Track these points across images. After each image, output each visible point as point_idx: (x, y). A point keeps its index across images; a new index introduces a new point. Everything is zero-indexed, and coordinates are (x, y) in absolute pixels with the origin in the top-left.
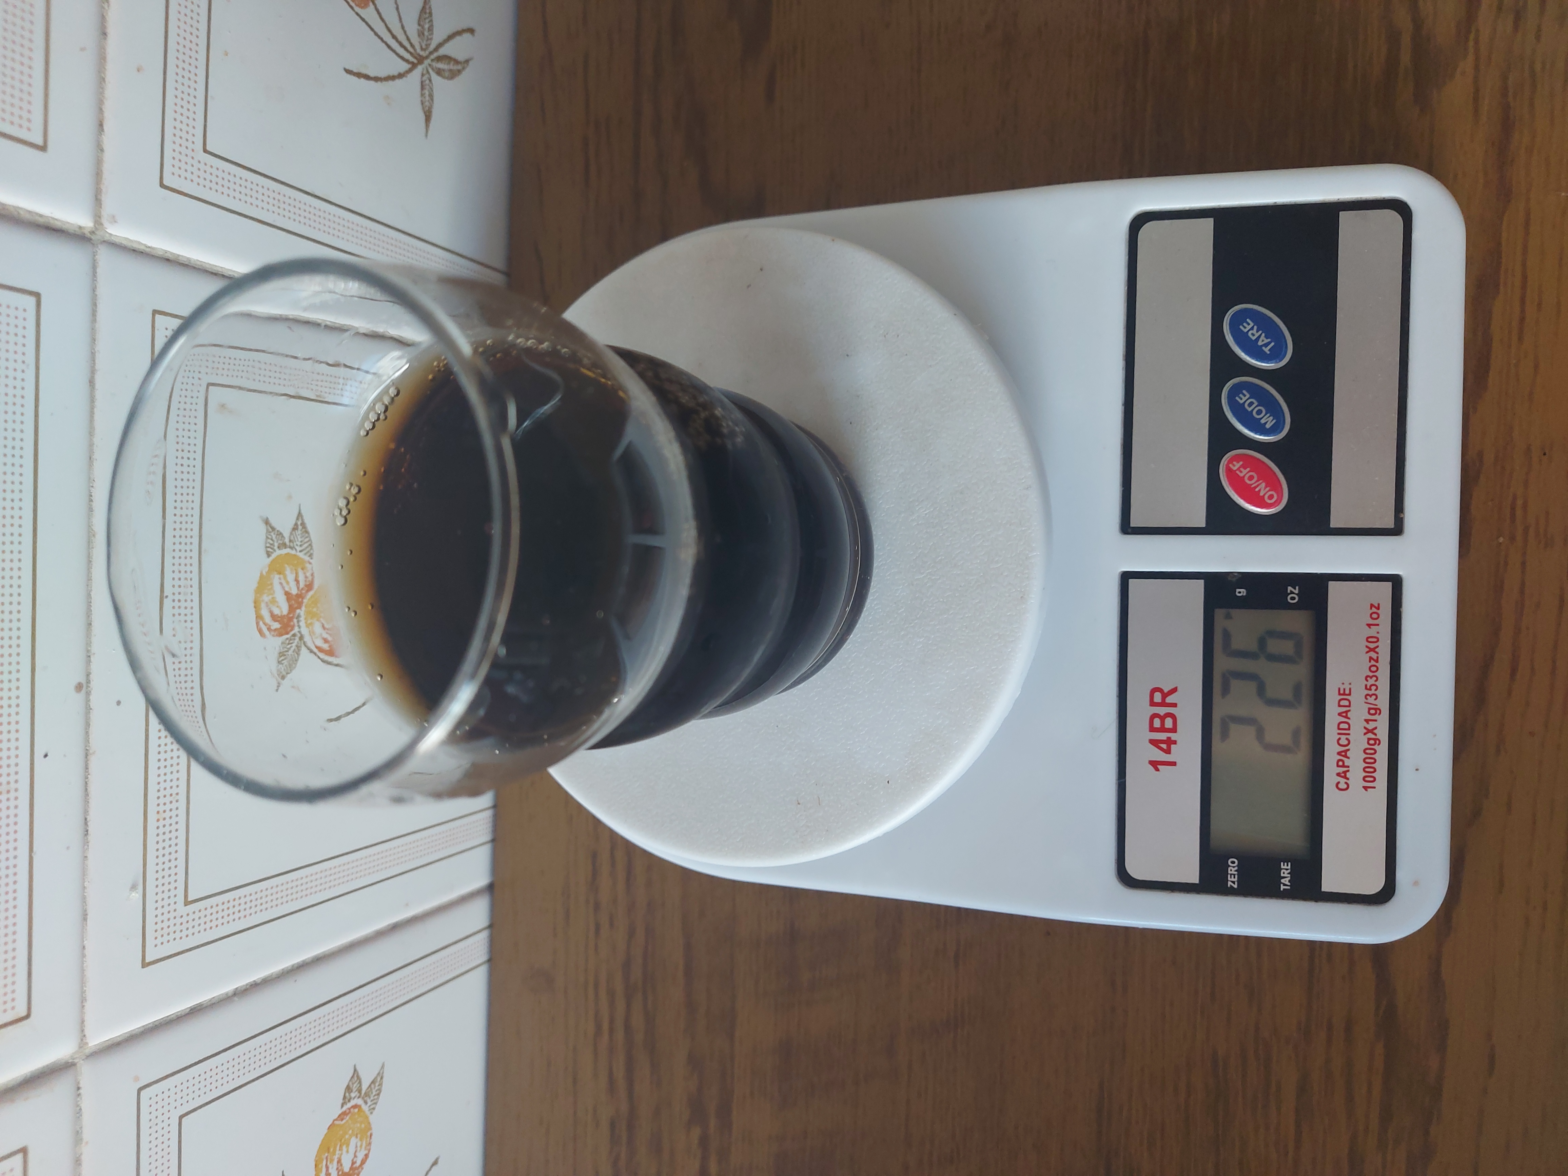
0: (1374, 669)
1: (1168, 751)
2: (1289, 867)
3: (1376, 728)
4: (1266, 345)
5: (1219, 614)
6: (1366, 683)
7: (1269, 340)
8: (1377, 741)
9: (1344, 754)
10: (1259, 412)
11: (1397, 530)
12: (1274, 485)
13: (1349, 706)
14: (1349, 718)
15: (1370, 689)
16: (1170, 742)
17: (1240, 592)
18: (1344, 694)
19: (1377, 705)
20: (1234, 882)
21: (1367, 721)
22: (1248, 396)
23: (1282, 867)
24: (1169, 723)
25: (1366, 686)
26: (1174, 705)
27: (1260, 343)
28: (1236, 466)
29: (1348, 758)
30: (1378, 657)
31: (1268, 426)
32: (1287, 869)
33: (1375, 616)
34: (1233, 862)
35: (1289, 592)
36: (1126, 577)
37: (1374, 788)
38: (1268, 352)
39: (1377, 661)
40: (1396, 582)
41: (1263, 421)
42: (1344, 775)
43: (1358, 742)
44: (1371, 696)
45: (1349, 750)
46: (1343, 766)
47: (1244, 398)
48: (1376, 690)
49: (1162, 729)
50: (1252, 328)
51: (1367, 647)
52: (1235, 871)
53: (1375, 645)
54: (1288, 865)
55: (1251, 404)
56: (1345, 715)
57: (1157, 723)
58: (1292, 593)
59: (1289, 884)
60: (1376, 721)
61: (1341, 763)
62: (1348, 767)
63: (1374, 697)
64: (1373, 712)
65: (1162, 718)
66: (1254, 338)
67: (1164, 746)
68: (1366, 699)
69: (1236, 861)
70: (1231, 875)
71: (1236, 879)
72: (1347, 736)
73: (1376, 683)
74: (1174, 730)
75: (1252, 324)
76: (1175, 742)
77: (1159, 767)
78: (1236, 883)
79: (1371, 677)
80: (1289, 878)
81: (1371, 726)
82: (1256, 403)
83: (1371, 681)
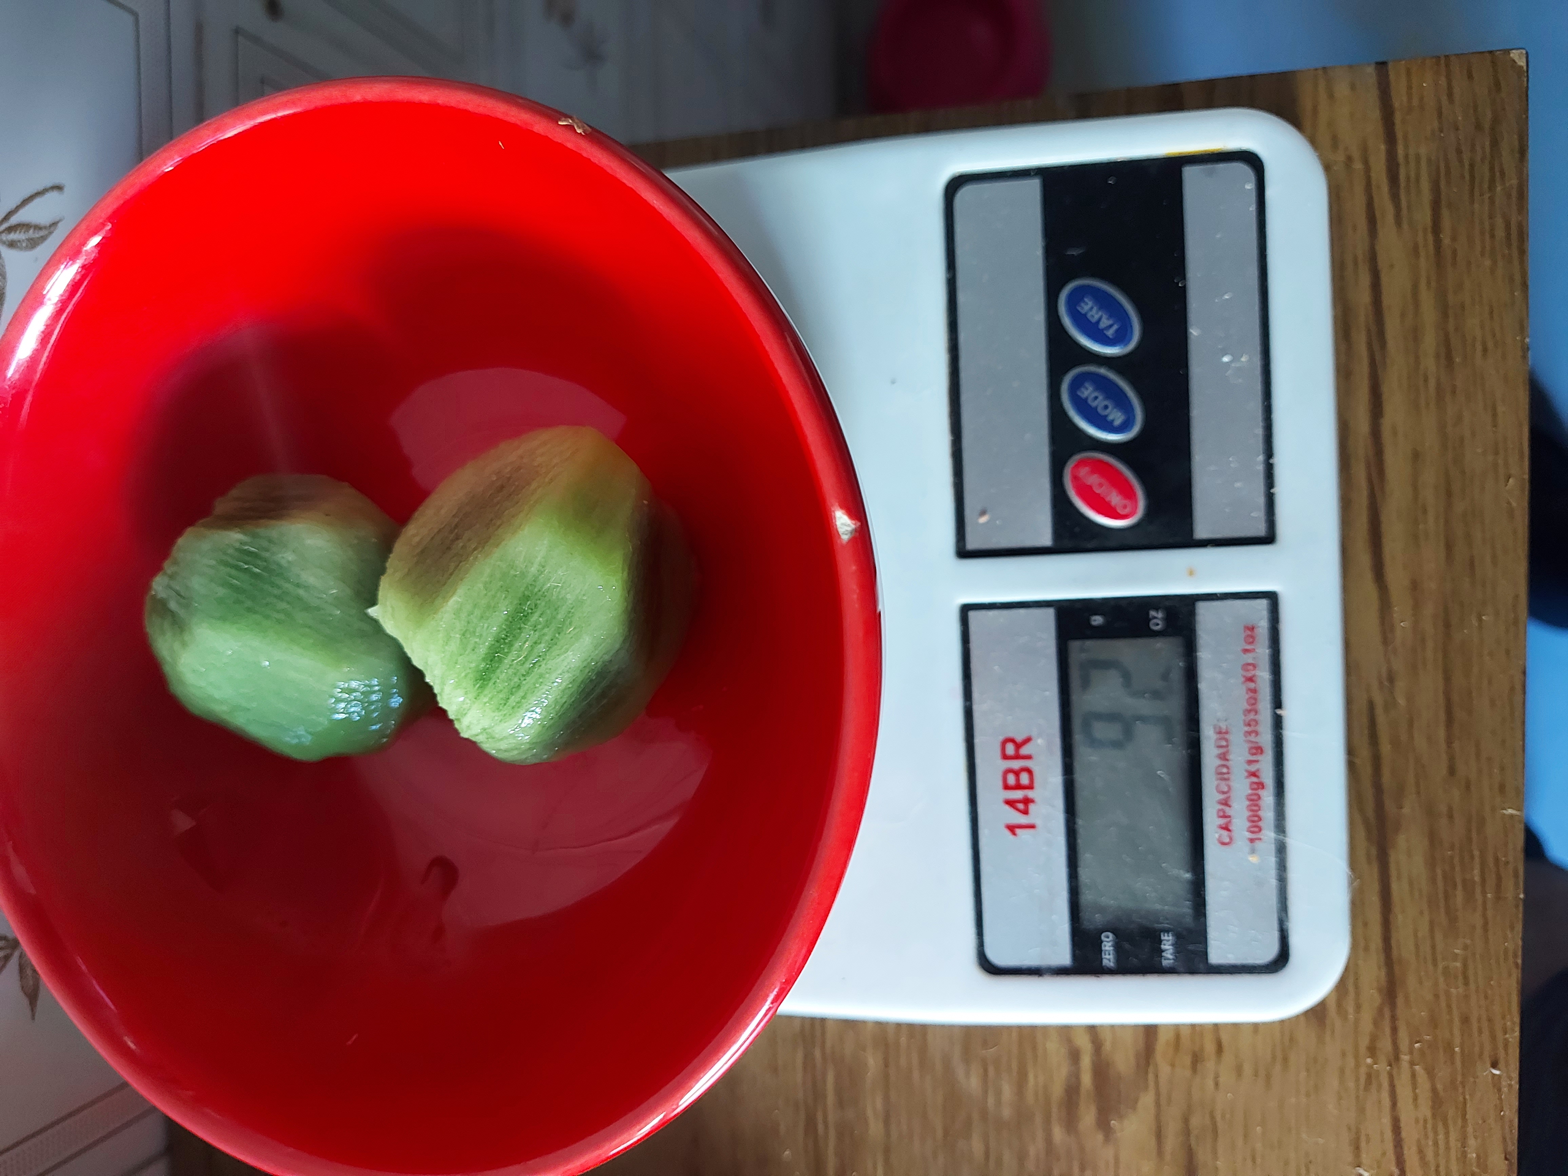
0: (1253, 701)
1: (1025, 812)
2: (1171, 938)
3: (1258, 770)
4: (1111, 326)
5: (1075, 646)
6: (1243, 717)
7: (1110, 322)
8: (1261, 785)
9: (1226, 803)
10: (1106, 407)
11: (1269, 539)
12: (1128, 493)
13: (1227, 746)
14: (1227, 760)
15: (1249, 725)
16: (1027, 801)
17: (1095, 620)
18: (1222, 733)
19: (1257, 743)
20: (1109, 960)
21: (1250, 762)
22: (1091, 389)
23: (1163, 938)
24: (1024, 779)
25: (1244, 721)
26: (1028, 757)
27: (1102, 325)
28: (1083, 472)
29: (1230, 806)
30: (1255, 687)
31: (1117, 423)
32: (1168, 941)
33: (1251, 640)
34: (1108, 937)
35: (1150, 616)
36: (966, 610)
37: (1260, 839)
38: (1111, 337)
39: (1254, 691)
40: (1272, 598)
41: (1110, 418)
42: (1226, 828)
43: (1241, 787)
44: (1249, 733)
45: (1229, 797)
46: (1225, 816)
47: (1088, 392)
48: (1255, 726)
49: (1018, 787)
50: (1092, 308)
51: (1244, 676)
52: (1110, 946)
53: (1253, 673)
54: (1168, 936)
55: (1096, 398)
56: (1224, 757)
57: (1011, 779)
58: (1155, 618)
59: (1171, 957)
60: (1257, 761)
61: (1221, 814)
62: (1229, 817)
63: (1253, 735)
64: (1254, 751)
65: (1017, 773)
66: (1094, 320)
67: (1021, 806)
68: (1246, 737)
69: (1110, 934)
70: (1106, 950)
71: (1111, 957)
72: (1227, 782)
73: (1256, 717)
74: (1030, 787)
75: (1090, 304)
76: (1032, 801)
77: (1018, 831)
78: (1112, 960)
79: (1249, 711)
80: (1171, 951)
81: (1253, 768)
82: (1101, 398)
83: (1252, 716)
